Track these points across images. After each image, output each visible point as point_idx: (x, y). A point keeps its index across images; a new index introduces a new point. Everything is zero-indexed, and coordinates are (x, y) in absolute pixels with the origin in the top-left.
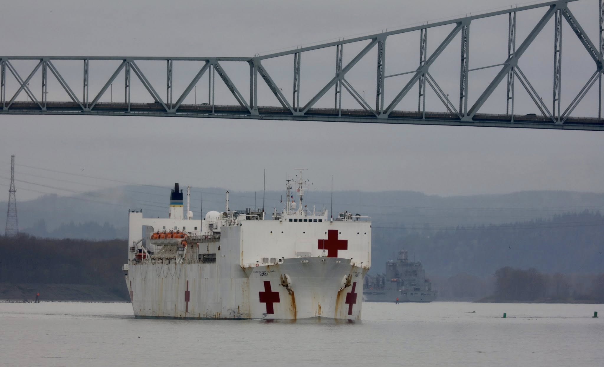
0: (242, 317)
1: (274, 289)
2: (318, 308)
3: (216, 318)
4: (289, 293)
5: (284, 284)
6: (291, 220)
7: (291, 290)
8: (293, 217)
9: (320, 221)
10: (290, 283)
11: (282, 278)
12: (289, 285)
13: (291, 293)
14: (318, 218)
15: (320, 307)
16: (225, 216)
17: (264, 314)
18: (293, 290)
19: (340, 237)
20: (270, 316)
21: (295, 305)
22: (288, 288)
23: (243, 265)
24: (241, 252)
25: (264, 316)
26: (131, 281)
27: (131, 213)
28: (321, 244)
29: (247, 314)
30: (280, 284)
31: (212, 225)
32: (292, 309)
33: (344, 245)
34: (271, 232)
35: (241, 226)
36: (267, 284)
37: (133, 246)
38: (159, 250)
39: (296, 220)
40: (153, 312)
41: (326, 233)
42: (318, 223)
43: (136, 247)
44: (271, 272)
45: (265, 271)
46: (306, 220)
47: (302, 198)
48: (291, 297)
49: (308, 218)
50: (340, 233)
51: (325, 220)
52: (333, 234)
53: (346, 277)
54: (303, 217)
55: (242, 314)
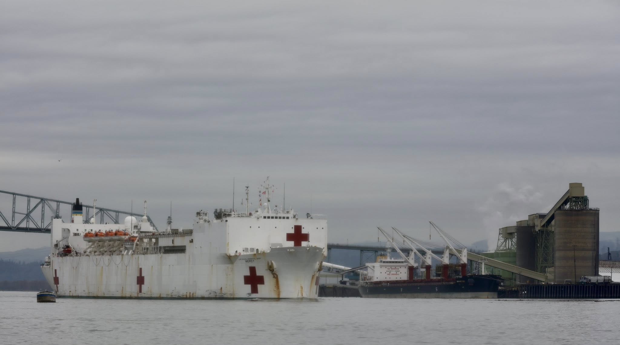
0: (225, 296)
1: (259, 273)
2: (300, 289)
3: (190, 297)
4: (273, 276)
5: (271, 269)
6: (265, 217)
7: (276, 275)
8: (267, 215)
9: (288, 218)
10: (276, 268)
11: (268, 263)
12: (275, 270)
13: (276, 276)
14: (286, 215)
15: (302, 288)
16: (199, 215)
17: (248, 294)
18: (277, 274)
19: (304, 231)
20: (254, 295)
21: (279, 286)
22: (274, 272)
23: (229, 253)
24: (227, 243)
25: (248, 295)
26: (56, 270)
27: (54, 219)
28: (290, 237)
29: (231, 294)
30: (267, 269)
31: (137, 226)
32: (276, 289)
33: (306, 237)
34: (250, 227)
35: (227, 222)
36: (253, 270)
37: (56, 243)
38: (89, 246)
39: (269, 218)
40: (89, 293)
41: (292, 228)
42: (286, 220)
43: (59, 244)
44: (257, 259)
45: (252, 258)
46: (276, 218)
47: (269, 199)
48: (275, 280)
49: (279, 215)
50: (303, 228)
51: (292, 217)
52: (298, 229)
53: (318, 263)
54: (274, 215)
55: (225, 294)
